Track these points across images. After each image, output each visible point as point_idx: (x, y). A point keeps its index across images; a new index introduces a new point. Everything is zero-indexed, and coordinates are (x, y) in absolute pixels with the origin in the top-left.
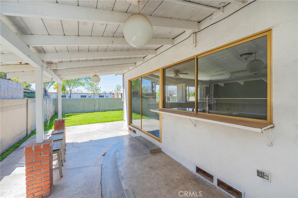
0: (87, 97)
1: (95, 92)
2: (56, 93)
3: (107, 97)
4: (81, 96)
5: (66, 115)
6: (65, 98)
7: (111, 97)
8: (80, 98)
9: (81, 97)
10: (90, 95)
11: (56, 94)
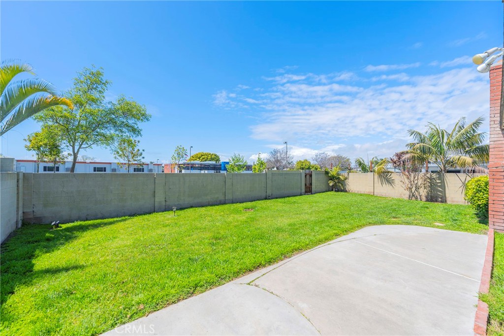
0: (108, 171)
1: (131, 160)
2: (35, 161)
3: (151, 170)
4: (95, 168)
5: (64, 226)
6: (56, 172)
7: (158, 171)
8: (92, 172)
9: (95, 171)
10: (113, 167)
11: (34, 163)
